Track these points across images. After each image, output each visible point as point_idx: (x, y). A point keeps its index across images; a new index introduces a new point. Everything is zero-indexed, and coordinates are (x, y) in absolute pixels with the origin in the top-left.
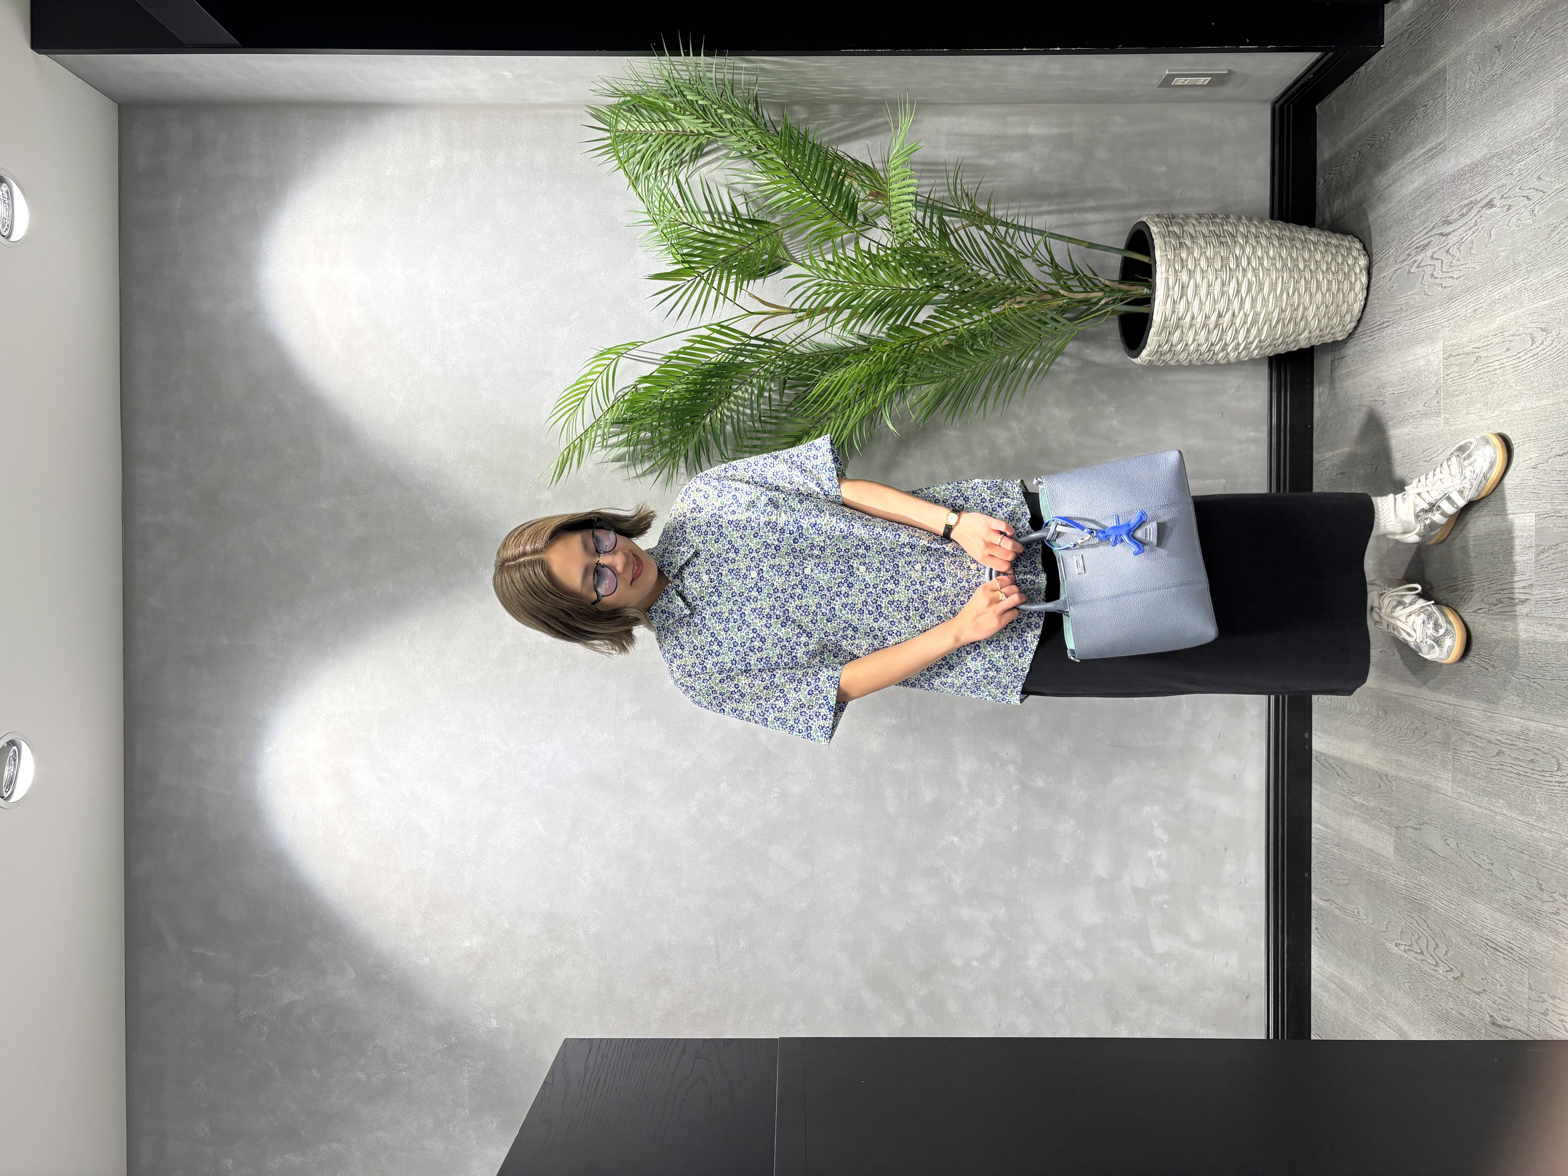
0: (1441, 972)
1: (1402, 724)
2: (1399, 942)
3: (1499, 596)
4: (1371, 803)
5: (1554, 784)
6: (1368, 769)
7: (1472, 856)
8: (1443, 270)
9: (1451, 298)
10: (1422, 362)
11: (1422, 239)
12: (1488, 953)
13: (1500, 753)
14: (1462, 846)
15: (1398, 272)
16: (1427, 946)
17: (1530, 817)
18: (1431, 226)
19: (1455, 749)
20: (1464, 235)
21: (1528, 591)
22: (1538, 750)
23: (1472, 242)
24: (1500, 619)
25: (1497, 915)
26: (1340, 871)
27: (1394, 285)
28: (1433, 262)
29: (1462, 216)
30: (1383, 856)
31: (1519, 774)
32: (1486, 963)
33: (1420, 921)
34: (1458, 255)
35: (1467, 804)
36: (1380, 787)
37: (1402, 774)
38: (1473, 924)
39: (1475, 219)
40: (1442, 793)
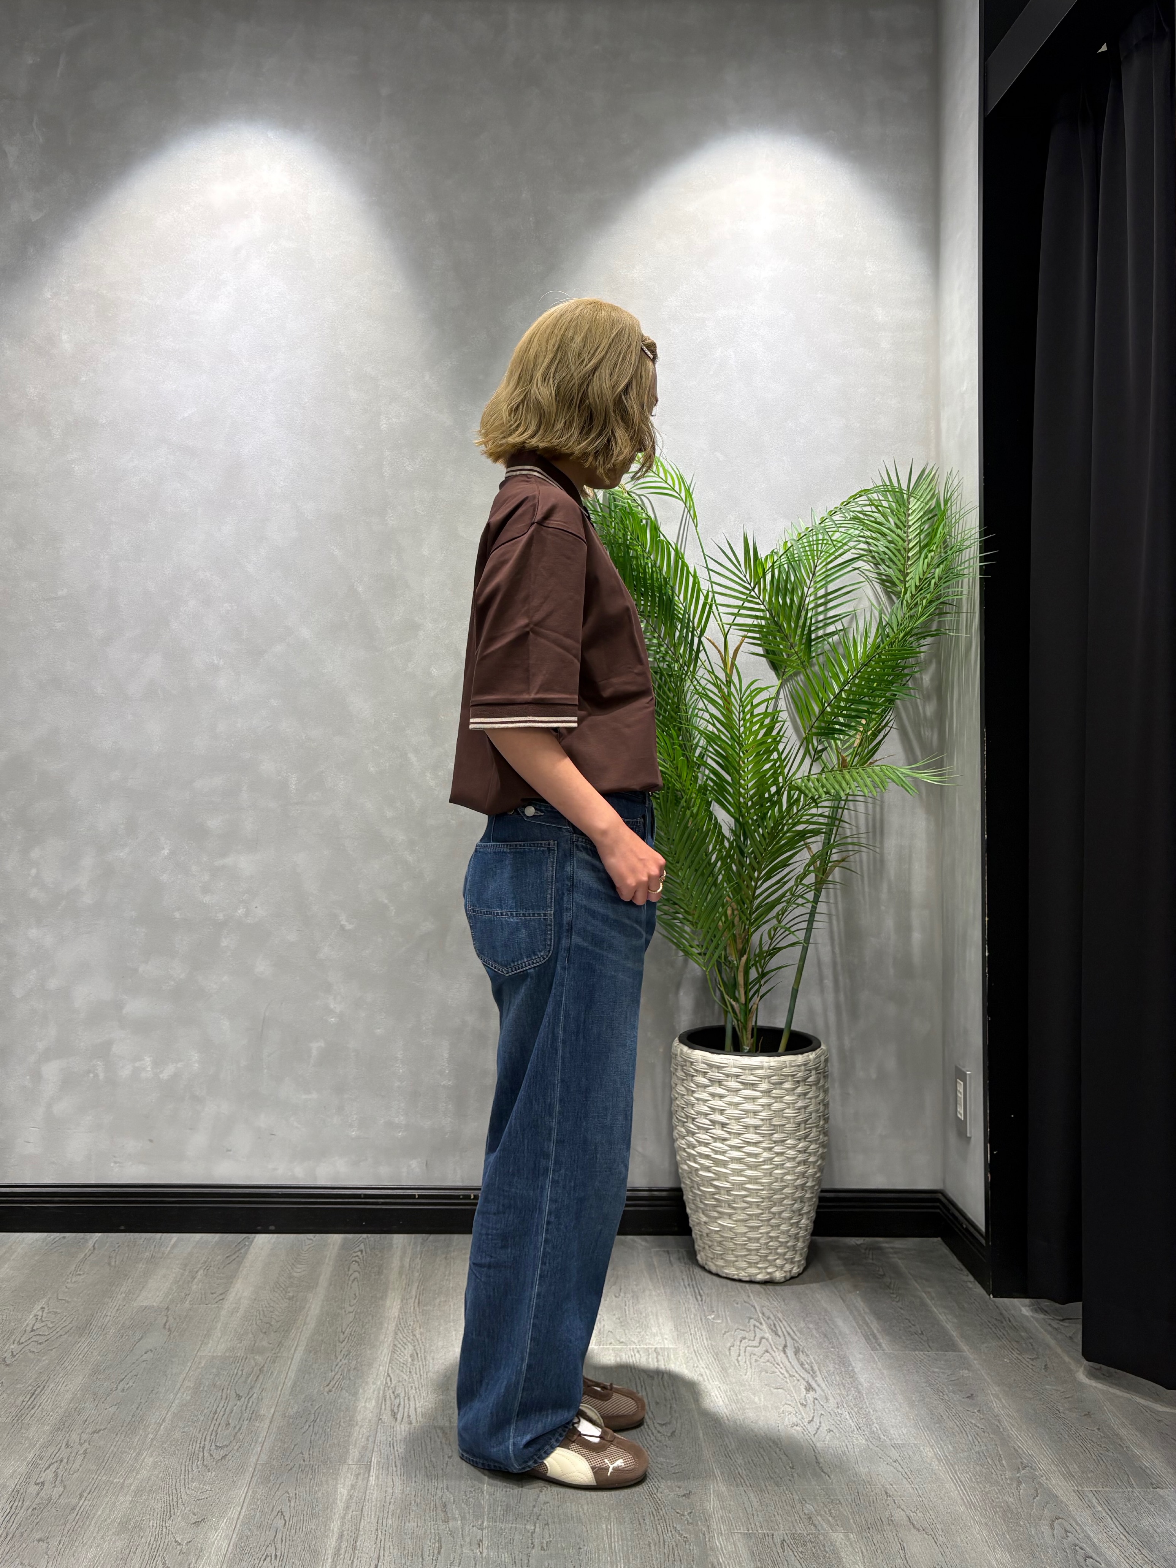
0: (12, 1347)
1: (277, 1313)
2: (46, 1311)
3: (402, 1395)
4: (195, 1287)
5: (203, 1443)
6: (232, 1283)
7: (134, 1373)
8: (748, 1348)
9: (717, 1355)
10: (654, 1330)
11: (784, 1329)
12: (30, 1388)
13: (239, 1397)
14: (144, 1365)
15: (752, 1309)
16: (40, 1335)
17: (170, 1422)
18: (795, 1337)
19: (246, 1358)
20: (782, 1366)
21: (406, 1420)
22: (240, 1429)
23: (774, 1372)
24: (378, 1397)
25: (69, 1396)
26: (125, 1259)
27: (739, 1305)
28: (757, 1339)
29: (802, 1365)
30: (138, 1296)
31: (215, 1413)
32: (19, 1386)
33: (68, 1328)
34: (762, 1360)
35: (188, 1369)
36: (212, 1294)
37: (223, 1313)
38: (61, 1375)
39: (797, 1375)
40: (201, 1347)
